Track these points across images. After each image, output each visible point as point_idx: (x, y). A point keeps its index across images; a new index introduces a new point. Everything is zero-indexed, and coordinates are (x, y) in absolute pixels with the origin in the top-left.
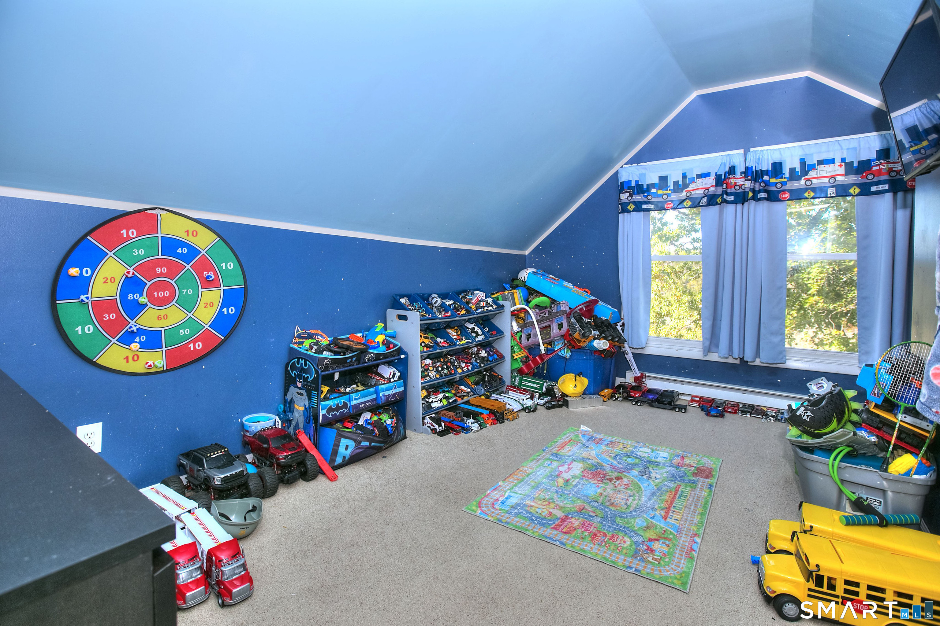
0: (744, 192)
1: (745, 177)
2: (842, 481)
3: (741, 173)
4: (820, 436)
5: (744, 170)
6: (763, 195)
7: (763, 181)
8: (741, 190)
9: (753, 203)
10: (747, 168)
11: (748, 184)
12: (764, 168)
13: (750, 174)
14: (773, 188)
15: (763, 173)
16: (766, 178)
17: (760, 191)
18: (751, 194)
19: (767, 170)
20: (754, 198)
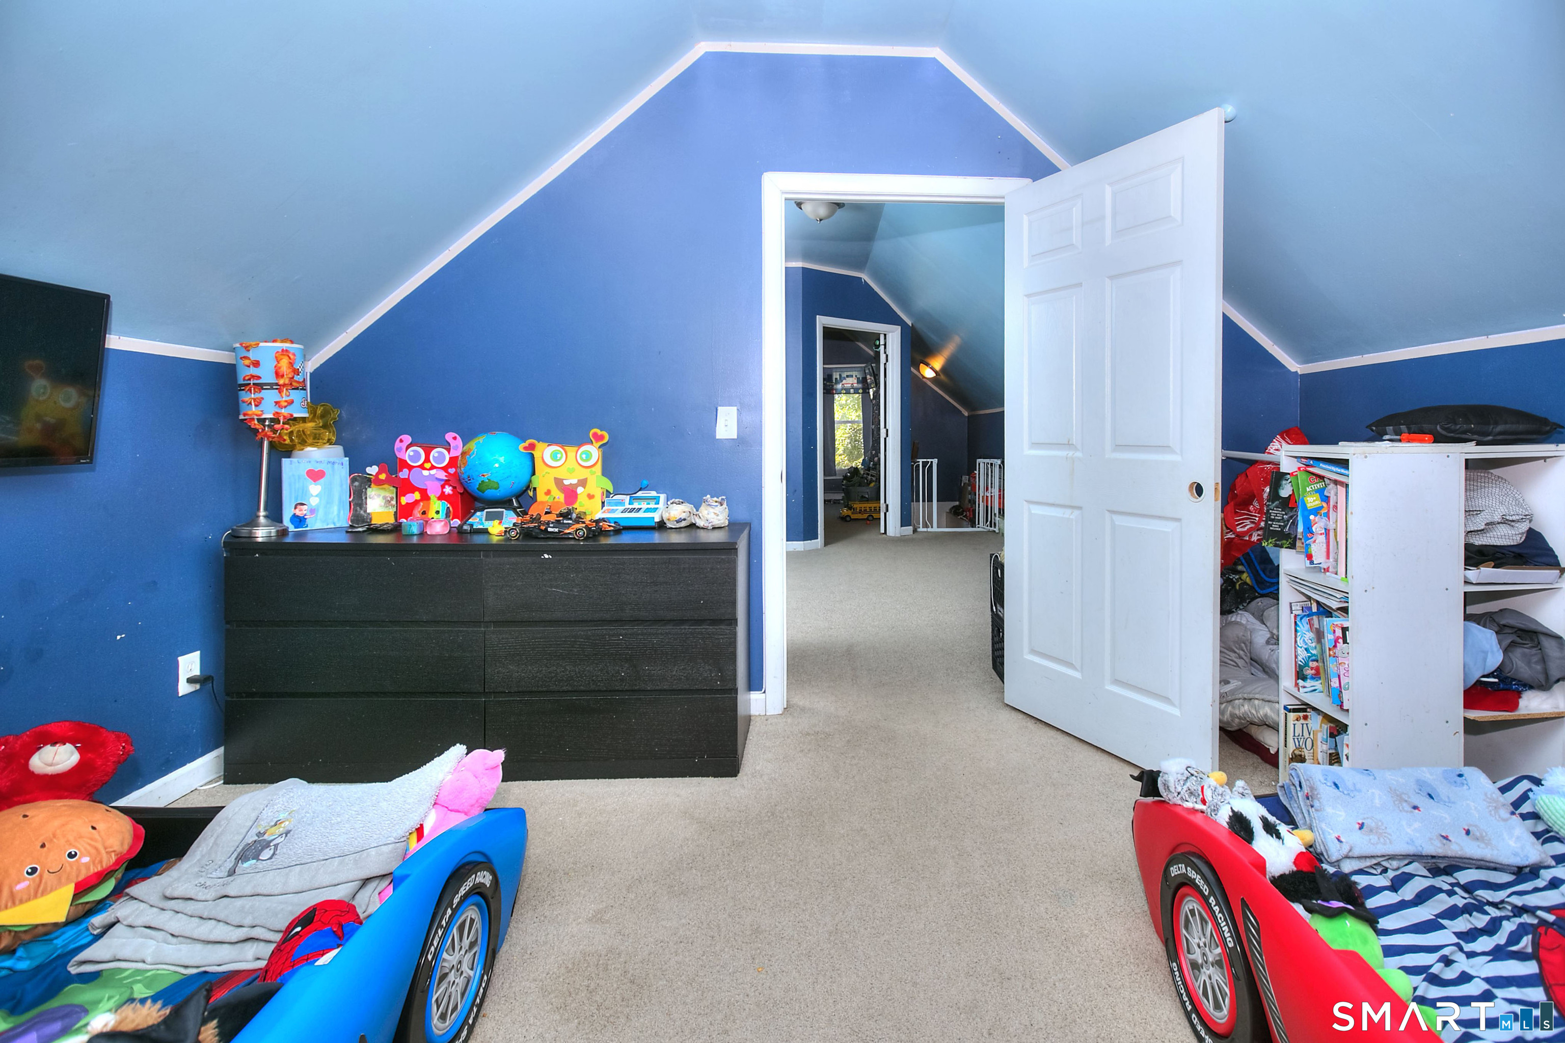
2: (858, 492)
4: (852, 482)
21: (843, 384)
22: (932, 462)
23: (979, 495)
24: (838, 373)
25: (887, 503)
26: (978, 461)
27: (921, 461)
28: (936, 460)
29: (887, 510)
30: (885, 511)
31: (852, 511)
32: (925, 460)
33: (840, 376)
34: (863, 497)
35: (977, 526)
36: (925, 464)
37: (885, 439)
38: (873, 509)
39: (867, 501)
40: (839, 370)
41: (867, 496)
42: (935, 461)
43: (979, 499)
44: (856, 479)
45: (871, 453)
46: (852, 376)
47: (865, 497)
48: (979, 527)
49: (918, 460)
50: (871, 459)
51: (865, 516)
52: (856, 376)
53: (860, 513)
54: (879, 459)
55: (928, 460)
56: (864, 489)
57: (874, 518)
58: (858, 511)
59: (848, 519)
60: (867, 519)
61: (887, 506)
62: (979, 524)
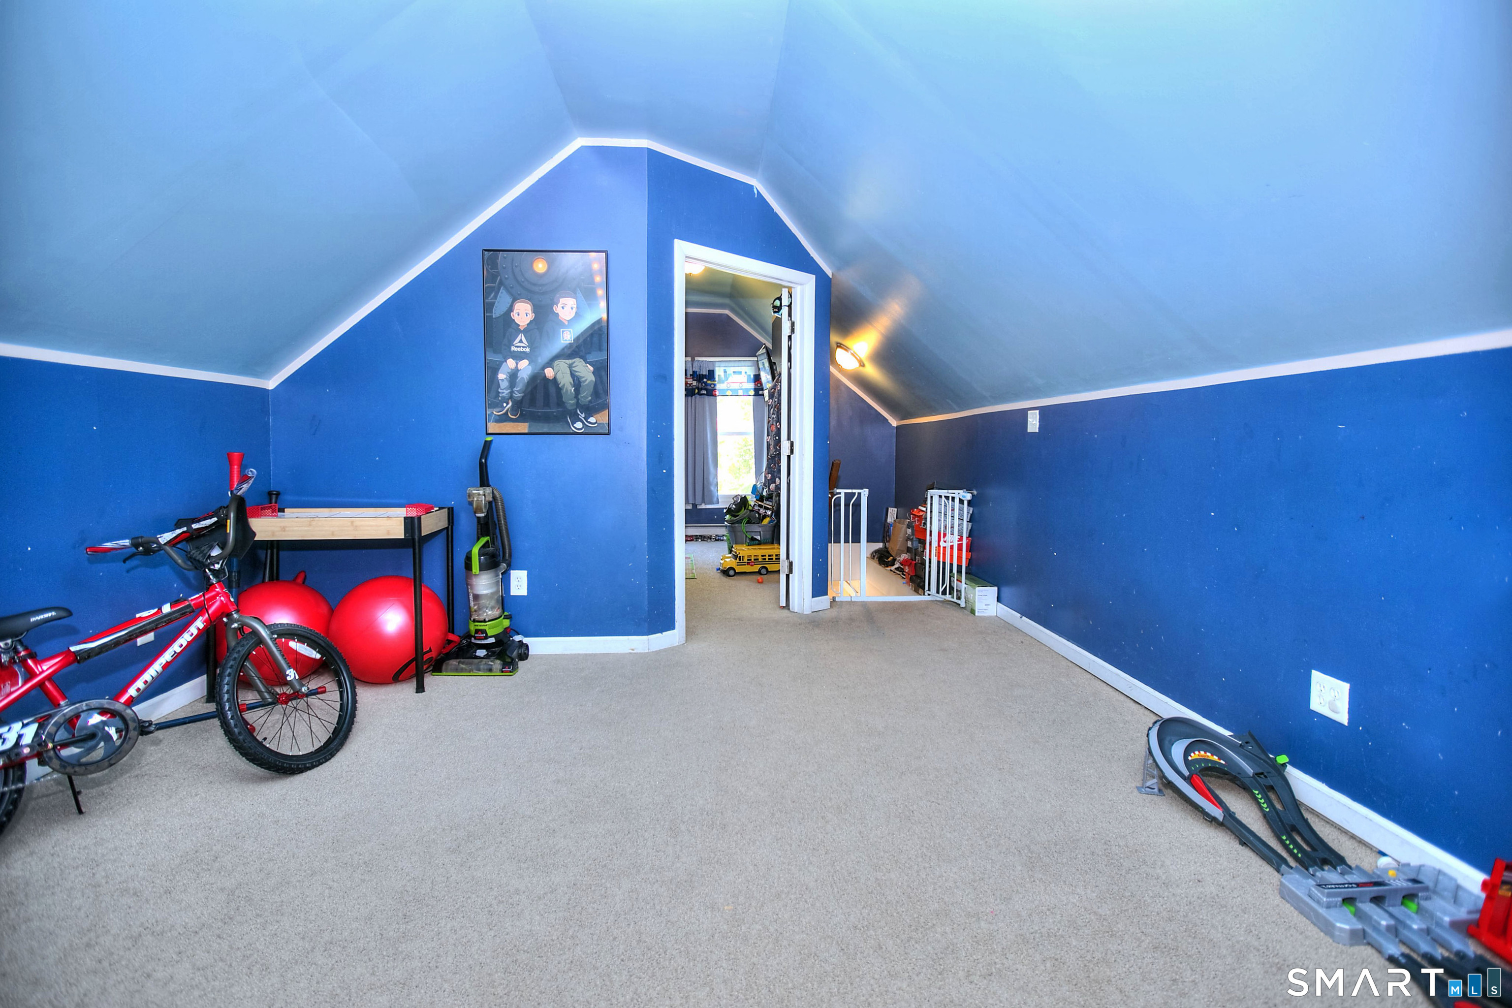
0: (692, 389)
1: (693, 378)
2: (747, 532)
3: (691, 375)
4: (738, 516)
5: (691, 373)
6: (704, 392)
7: (704, 382)
8: (690, 387)
9: (698, 396)
10: (693, 372)
11: (695, 383)
12: (704, 373)
13: (696, 376)
14: (709, 388)
15: (704, 376)
16: (705, 380)
17: (702, 389)
18: (697, 391)
19: (706, 375)
20: (699, 394)
21: (728, 383)
22: (859, 494)
23: (930, 543)
24: (722, 369)
25: (791, 559)
26: (931, 492)
27: (843, 492)
28: (867, 490)
29: (791, 571)
30: (787, 572)
31: (738, 560)
32: (850, 491)
33: (725, 372)
34: (753, 539)
35: (926, 594)
36: (849, 497)
37: (789, 457)
38: (767, 558)
39: (759, 544)
40: (723, 364)
41: (758, 538)
42: (865, 493)
43: (930, 551)
44: (743, 512)
45: (766, 477)
46: (740, 373)
47: (756, 539)
48: (929, 595)
49: (838, 491)
50: (767, 483)
51: (756, 568)
52: (746, 372)
53: (748, 563)
54: (778, 488)
55: (854, 491)
56: (755, 528)
57: (768, 572)
58: (746, 560)
59: (731, 572)
60: (759, 573)
61: (791, 564)
62: (929, 590)
